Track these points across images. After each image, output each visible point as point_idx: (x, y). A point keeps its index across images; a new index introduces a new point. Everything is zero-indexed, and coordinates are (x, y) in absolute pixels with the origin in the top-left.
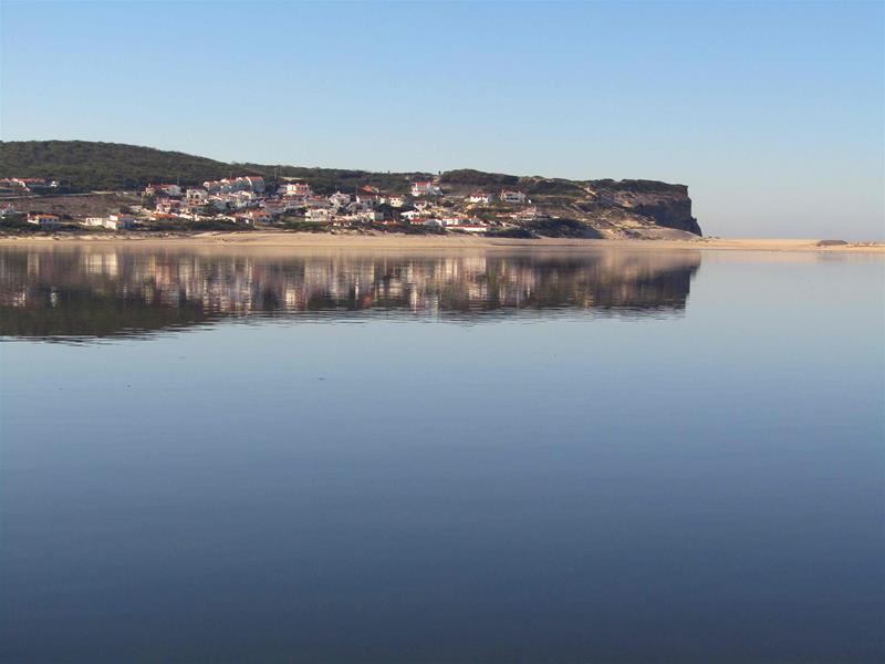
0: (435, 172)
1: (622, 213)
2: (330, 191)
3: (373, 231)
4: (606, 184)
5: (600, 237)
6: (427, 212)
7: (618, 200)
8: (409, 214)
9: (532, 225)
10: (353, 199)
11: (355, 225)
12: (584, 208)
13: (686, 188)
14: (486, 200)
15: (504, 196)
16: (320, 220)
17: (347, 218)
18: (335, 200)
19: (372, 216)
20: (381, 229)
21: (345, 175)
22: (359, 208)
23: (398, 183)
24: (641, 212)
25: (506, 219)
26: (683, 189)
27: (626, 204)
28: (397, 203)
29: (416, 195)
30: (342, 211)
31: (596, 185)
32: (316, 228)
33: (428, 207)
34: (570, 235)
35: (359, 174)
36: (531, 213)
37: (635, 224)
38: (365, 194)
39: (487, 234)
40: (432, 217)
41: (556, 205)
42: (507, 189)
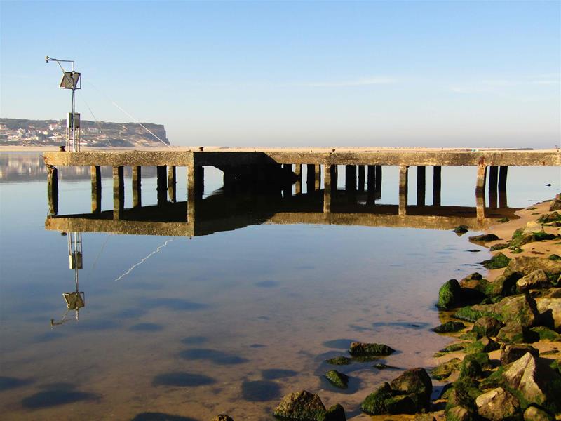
0: (58, 120)
1: (139, 137)
2: (15, 128)
3: (40, 144)
4: (131, 125)
5: (133, 146)
6: (60, 137)
7: (136, 131)
8: (53, 138)
9: (106, 141)
10: (27, 131)
11: (33, 142)
12: (123, 134)
13: (163, 126)
14: (83, 132)
15: (89, 130)
16: (15, 140)
17: (26, 139)
18: (19, 131)
19: (37, 138)
20: (44, 144)
21: (19, 121)
22: (31, 135)
23: (43, 124)
24: (147, 136)
25: (95, 139)
26: (162, 127)
27: (140, 133)
28: (45, 133)
29: (52, 129)
30: (23, 136)
31: (127, 125)
32: (16, 143)
33: (59, 135)
34: (121, 146)
35: (25, 121)
36: (104, 137)
37: (145, 141)
38: (31, 129)
39: (88, 146)
40: (62, 138)
41: (112, 133)
42: (90, 127)
